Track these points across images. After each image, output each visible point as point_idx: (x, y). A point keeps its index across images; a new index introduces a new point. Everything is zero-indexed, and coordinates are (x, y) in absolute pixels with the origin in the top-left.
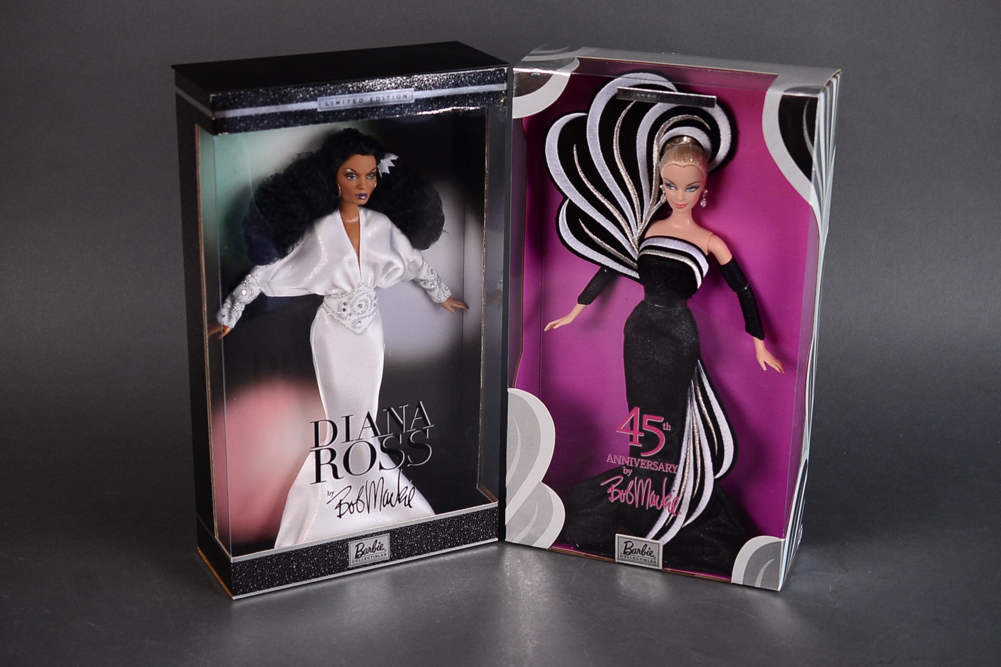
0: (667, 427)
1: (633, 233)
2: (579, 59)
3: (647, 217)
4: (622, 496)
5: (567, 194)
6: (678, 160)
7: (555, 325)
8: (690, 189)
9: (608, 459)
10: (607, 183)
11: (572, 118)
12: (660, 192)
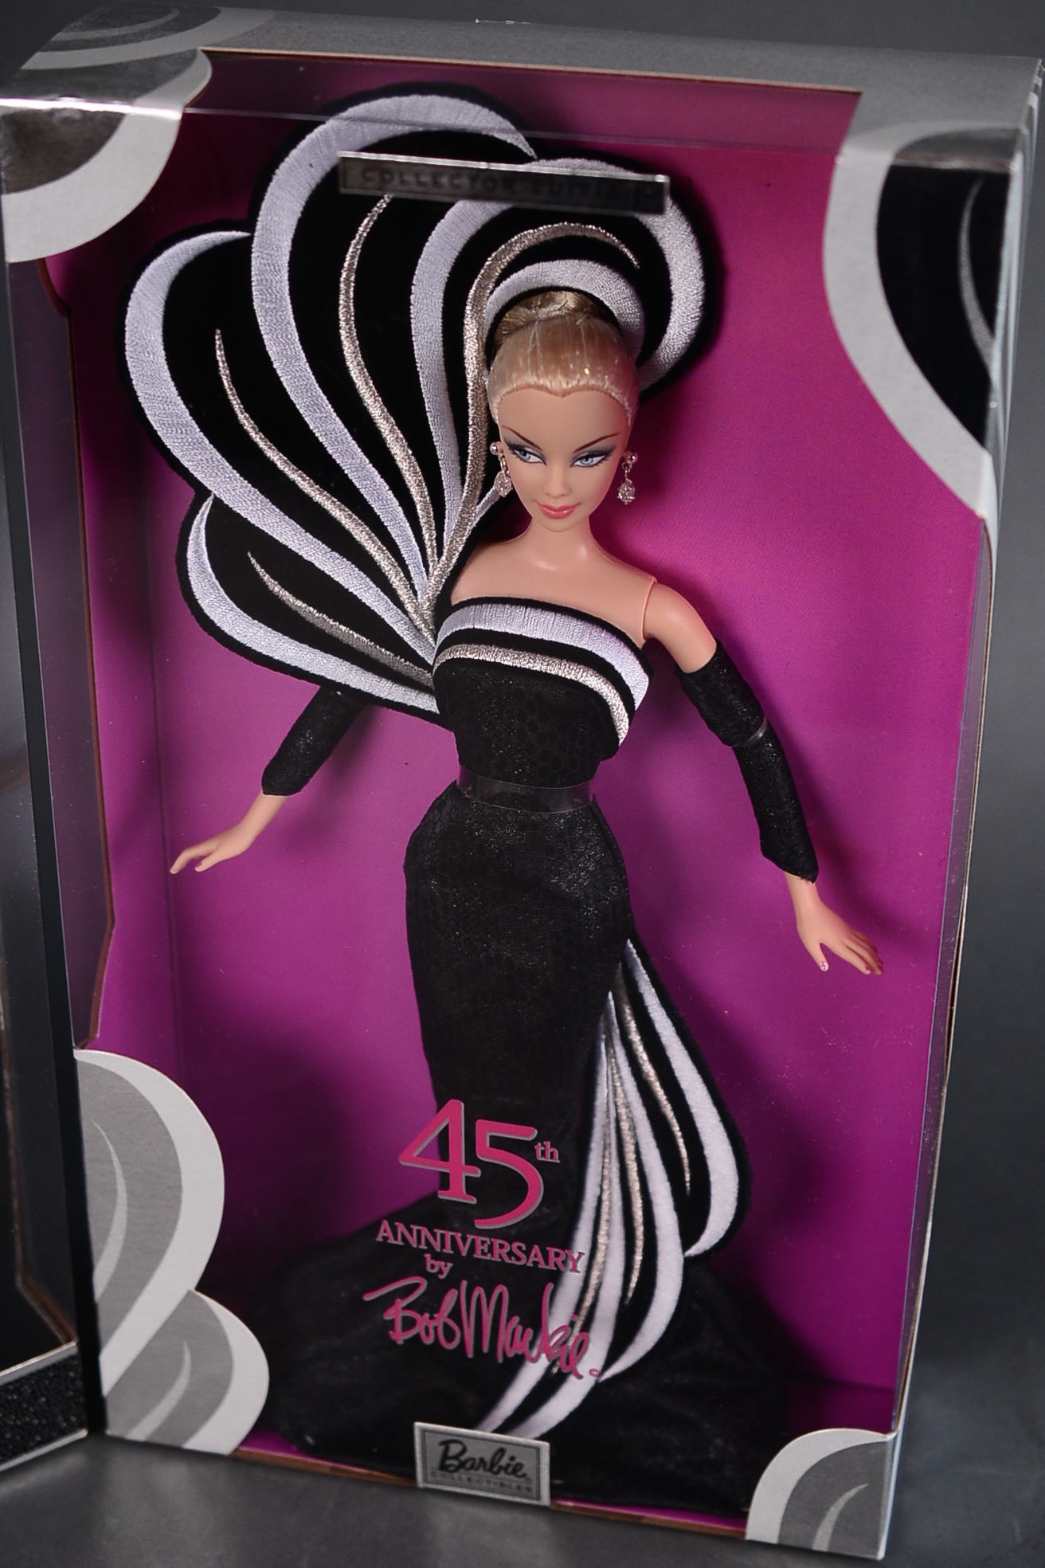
0: (548, 1153)
1: (416, 588)
2: (208, 54)
3: (455, 538)
4: (427, 1329)
5: (207, 483)
6: (546, 373)
7: (201, 859)
8: (587, 458)
9: (382, 1234)
10: (326, 444)
11: (204, 248)
12: (492, 466)
